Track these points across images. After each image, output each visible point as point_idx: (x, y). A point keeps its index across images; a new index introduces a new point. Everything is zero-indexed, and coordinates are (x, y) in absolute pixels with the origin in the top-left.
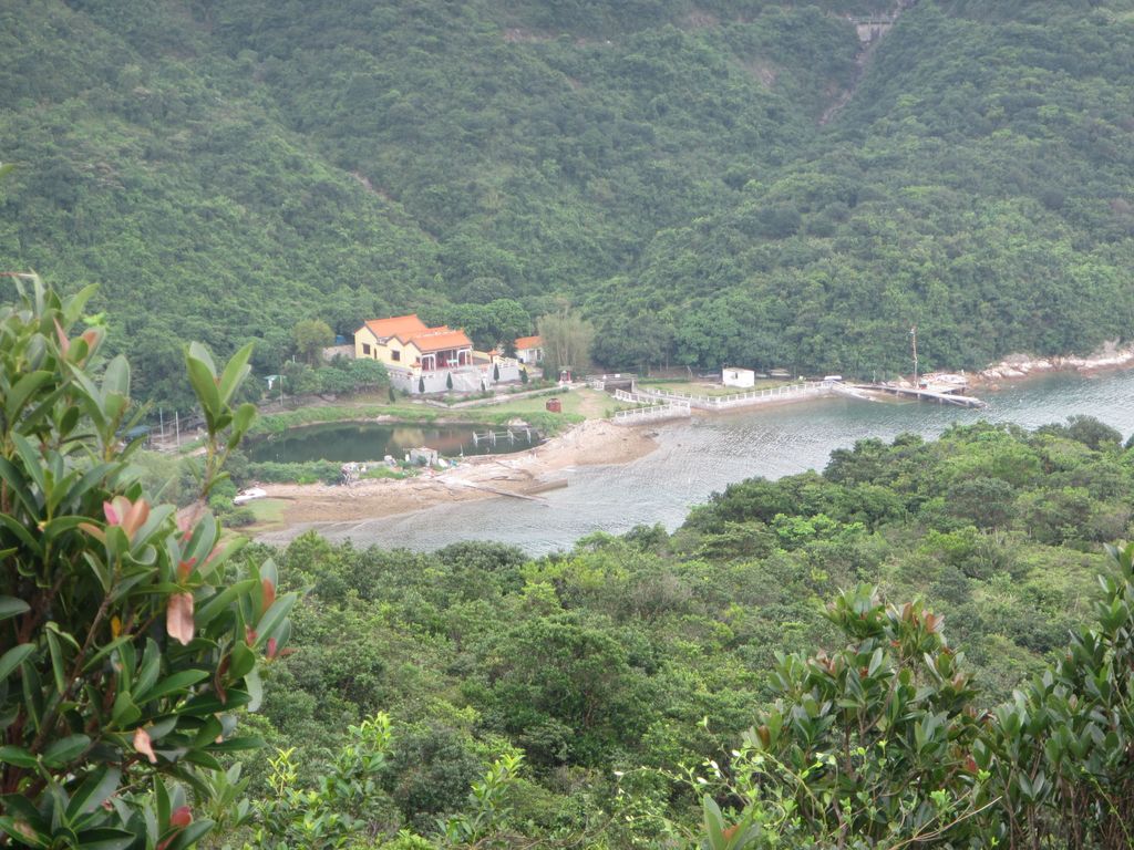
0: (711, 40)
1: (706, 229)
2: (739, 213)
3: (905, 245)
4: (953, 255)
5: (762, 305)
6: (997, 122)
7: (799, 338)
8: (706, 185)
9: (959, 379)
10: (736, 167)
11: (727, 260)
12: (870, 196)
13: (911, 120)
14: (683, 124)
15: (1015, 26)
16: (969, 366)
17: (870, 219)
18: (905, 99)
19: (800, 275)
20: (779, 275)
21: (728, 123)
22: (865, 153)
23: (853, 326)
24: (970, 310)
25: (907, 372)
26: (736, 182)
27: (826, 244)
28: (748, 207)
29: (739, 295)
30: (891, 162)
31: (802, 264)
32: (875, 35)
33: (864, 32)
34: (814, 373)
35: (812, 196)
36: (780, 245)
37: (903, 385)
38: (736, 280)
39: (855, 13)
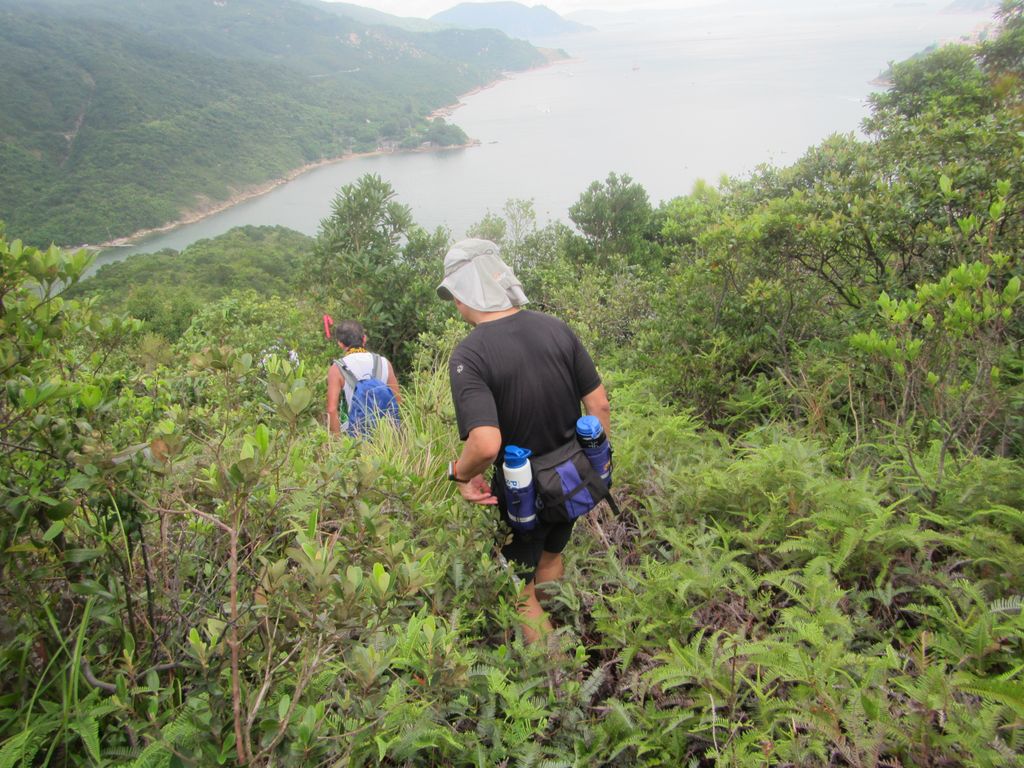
5: (57, 227)
6: (118, 162)
7: (71, 235)
11: (41, 215)
12: (84, 189)
15: (116, 131)
21: (30, 172)
24: (123, 220)
30: (87, 178)
32: (72, 138)
35: (64, 191)
36: (57, 208)
37: (108, 244)
38: (46, 220)
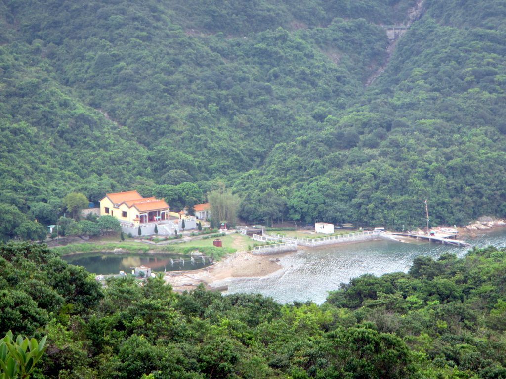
0: (304, 37)
1: (304, 143)
2: (323, 134)
3: (420, 153)
4: (449, 158)
5: (337, 186)
6: (470, 84)
7: (359, 206)
8: (302, 119)
9: (453, 231)
10: (319, 109)
11: (317, 161)
12: (400, 125)
13: (421, 82)
14: (289, 84)
15: (479, 30)
16: (459, 223)
17: (400, 138)
18: (417, 71)
19: (359, 169)
20: (347, 169)
22: (395, 101)
23: (391, 199)
24: (458, 191)
25: (423, 226)
26: (320, 117)
27: (375, 152)
28: (328, 131)
29: (324, 180)
30: (411, 106)
31: (360, 163)
32: (397, 36)
33: (391, 34)
34: (368, 225)
35: (365, 124)
36: (347, 153)
37: (420, 233)
38: (322, 172)
39: (385, 23)
